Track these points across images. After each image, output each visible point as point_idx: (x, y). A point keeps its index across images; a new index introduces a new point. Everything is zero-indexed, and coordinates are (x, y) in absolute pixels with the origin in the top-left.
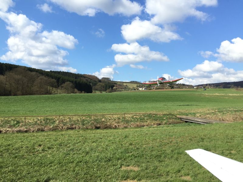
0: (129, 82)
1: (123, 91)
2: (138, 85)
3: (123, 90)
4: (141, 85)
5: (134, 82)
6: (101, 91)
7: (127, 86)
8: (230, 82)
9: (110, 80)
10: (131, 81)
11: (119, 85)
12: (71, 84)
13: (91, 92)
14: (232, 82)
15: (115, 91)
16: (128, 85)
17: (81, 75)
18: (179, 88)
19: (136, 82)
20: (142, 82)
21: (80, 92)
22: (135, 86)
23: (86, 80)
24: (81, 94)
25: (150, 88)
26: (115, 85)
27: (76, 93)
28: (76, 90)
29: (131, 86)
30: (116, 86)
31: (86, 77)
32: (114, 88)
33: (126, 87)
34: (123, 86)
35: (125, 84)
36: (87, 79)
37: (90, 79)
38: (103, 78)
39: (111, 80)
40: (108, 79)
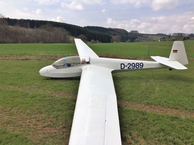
0: (155, 34)
1: (145, 42)
5: (160, 34)
10: (158, 34)
11: (144, 37)
15: (136, 41)
16: (153, 36)
17: (112, 29)
19: (162, 34)
26: (138, 37)
31: (114, 31)
32: (136, 39)
33: (151, 39)
35: (150, 36)
37: (118, 32)
38: (132, 31)
40: (136, 31)
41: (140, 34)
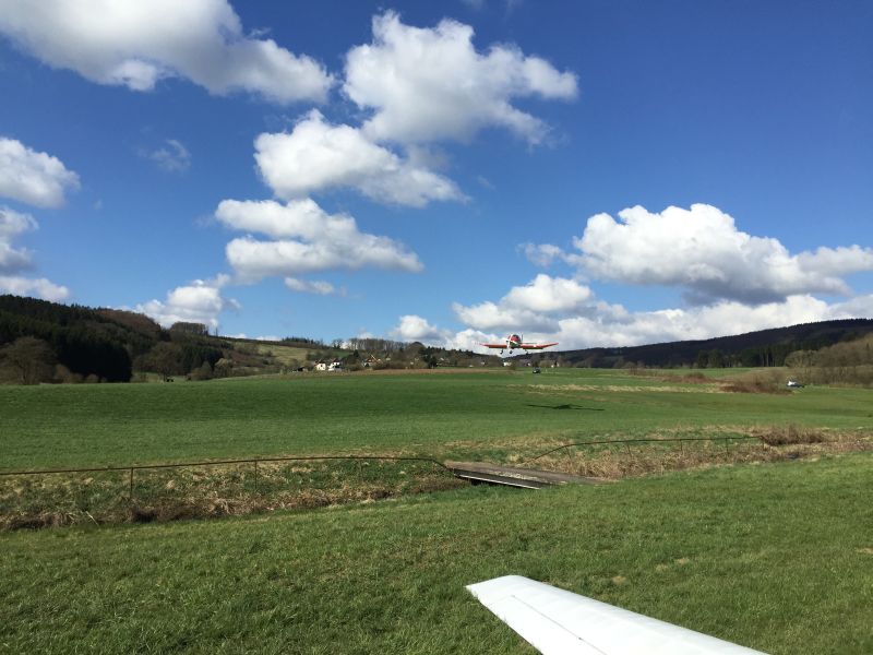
0: (279, 339)
1: (254, 374)
2: (313, 353)
3: (256, 370)
4: (322, 352)
5: (297, 340)
6: (166, 373)
7: (269, 355)
8: (614, 349)
9: (207, 332)
10: (288, 339)
11: (240, 352)
12: (42, 347)
13: (126, 378)
14: (619, 349)
15: (225, 374)
16: (274, 351)
18: (455, 365)
19: (306, 341)
20: (328, 342)
21: (78, 376)
22: (301, 355)
23: (109, 330)
24: (85, 386)
25: (354, 366)
26: (224, 351)
27: (60, 381)
28: (61, 370)
29: (286, 356)
30: (230, 357)
31: (109, 321)
32: (222, 361)
33: (269, 360)
34: (258, 355)
35: (262, 350)
36: (112, 326)
37: (123, 327)
38: (178, 326)
39: (212, 333)
40: (196, 327)
41: (217, 337)
